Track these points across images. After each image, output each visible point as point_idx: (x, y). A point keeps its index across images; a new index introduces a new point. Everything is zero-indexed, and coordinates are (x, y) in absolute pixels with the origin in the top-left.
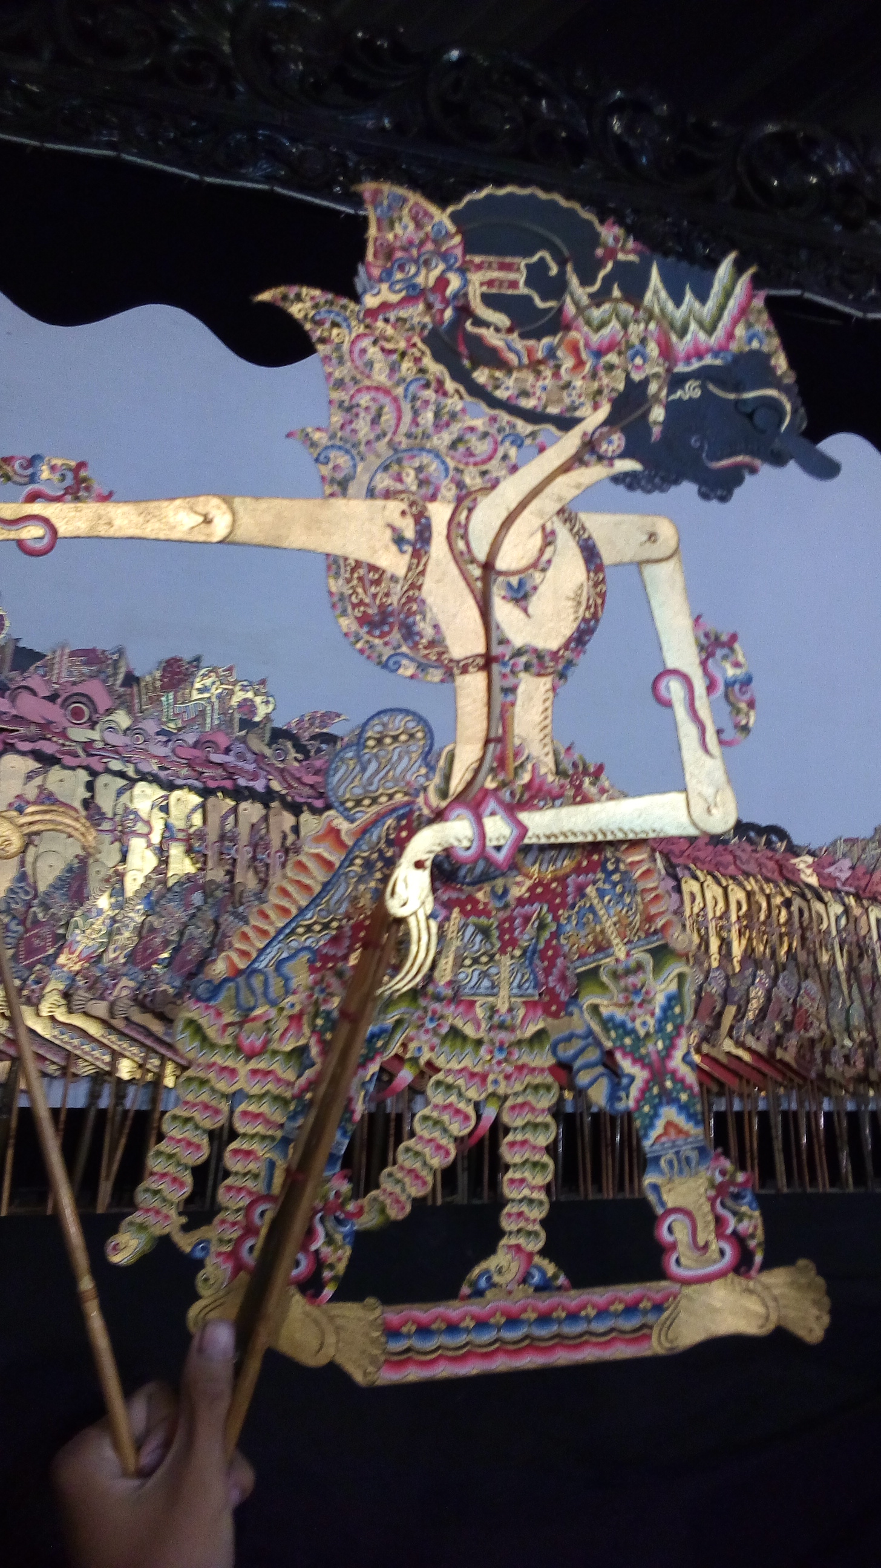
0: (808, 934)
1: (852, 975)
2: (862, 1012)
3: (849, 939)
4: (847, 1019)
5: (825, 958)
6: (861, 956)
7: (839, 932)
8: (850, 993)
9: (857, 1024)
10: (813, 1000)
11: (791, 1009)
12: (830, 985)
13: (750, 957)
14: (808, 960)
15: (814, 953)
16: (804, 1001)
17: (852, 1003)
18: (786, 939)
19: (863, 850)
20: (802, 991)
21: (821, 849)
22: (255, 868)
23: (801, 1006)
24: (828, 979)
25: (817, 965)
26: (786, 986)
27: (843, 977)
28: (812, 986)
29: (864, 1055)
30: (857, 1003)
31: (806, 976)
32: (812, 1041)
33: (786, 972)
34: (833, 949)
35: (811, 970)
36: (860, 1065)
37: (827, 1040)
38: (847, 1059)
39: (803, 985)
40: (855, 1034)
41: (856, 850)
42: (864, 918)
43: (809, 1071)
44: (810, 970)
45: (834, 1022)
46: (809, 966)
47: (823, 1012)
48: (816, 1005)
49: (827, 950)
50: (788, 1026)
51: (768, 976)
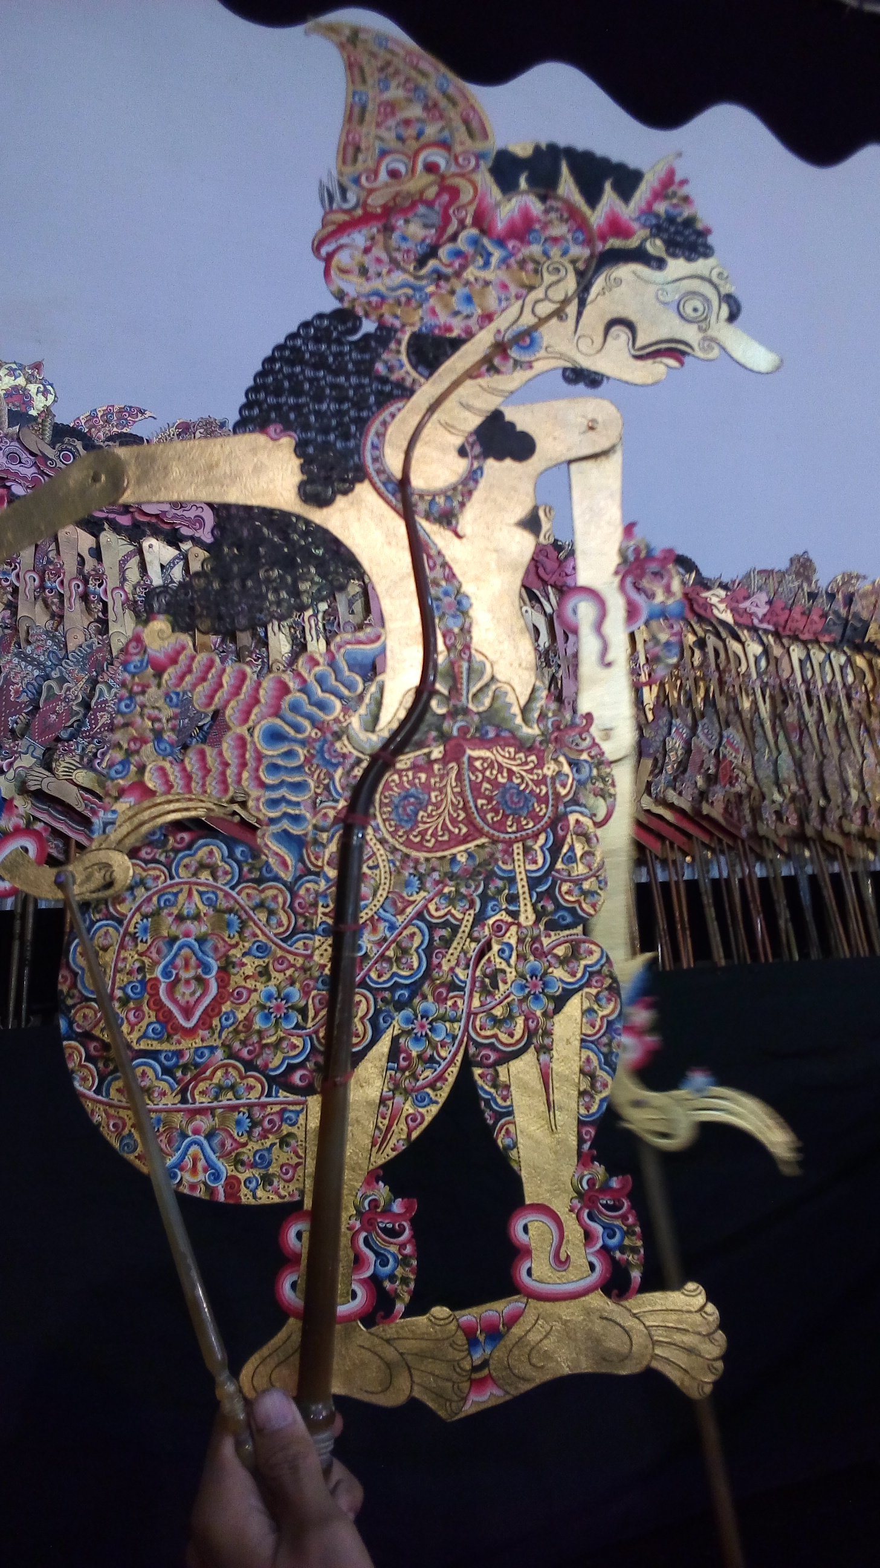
0: (727, 676)
1: (778, 723)
2: (791, 764)
3: (771, 682)
4: (776, 772)
5: (746, 704)
6: (785, 702)
7: (759, 674)
8: (776, 742)
9: (786, 776)
10: (737, 751)
11: (713, 761)
12: (754, 734)
13: (663, 705)
14: (728, 707)
15: (735, 699)
16: (727, 751)
17: (780, 753)
18: (701, 684)
19: (780, 583)
20: (725, 740)
21: (734, 582)
22: (45, 601)
23: (724, 756)
24: (752, 728)
25: (738, 711)
26: (707, 735)
27: (768, 725)
28: (734, 734)
29: (797, 810)
30: (785, 753)
31: (728, 725)
32: (739, 796)
33: (705, 720)
34: (754, 693)
35: (733, 718)
36: (793, 822)
37: (755, 794)
38: (779, 815)
39: (725, 733)
40: (785, 788)
41: (772, 584)
42: (786, 657)
43: (739, 828)
44: (731, 717)
45: (761, 774)
46: (729, 713)
47: (749, 764)
48: (740, 756)
49: (748, 695)
50: (711, 780)
51: (687, 726)
